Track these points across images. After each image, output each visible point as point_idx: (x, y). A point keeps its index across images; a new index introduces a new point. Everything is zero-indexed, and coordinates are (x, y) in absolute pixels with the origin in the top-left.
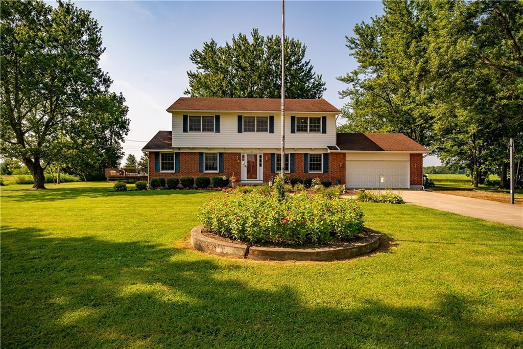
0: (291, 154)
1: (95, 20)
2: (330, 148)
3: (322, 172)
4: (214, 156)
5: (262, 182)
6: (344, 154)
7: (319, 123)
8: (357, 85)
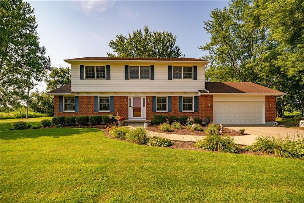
0: (169, 97)
1: (28, 4)
2: (201, 91)
3: (193, 111)
4: (107, 99)
5: (145, 119)
6: (212, 96)
7: (191, 71)
8: (212, 52)
